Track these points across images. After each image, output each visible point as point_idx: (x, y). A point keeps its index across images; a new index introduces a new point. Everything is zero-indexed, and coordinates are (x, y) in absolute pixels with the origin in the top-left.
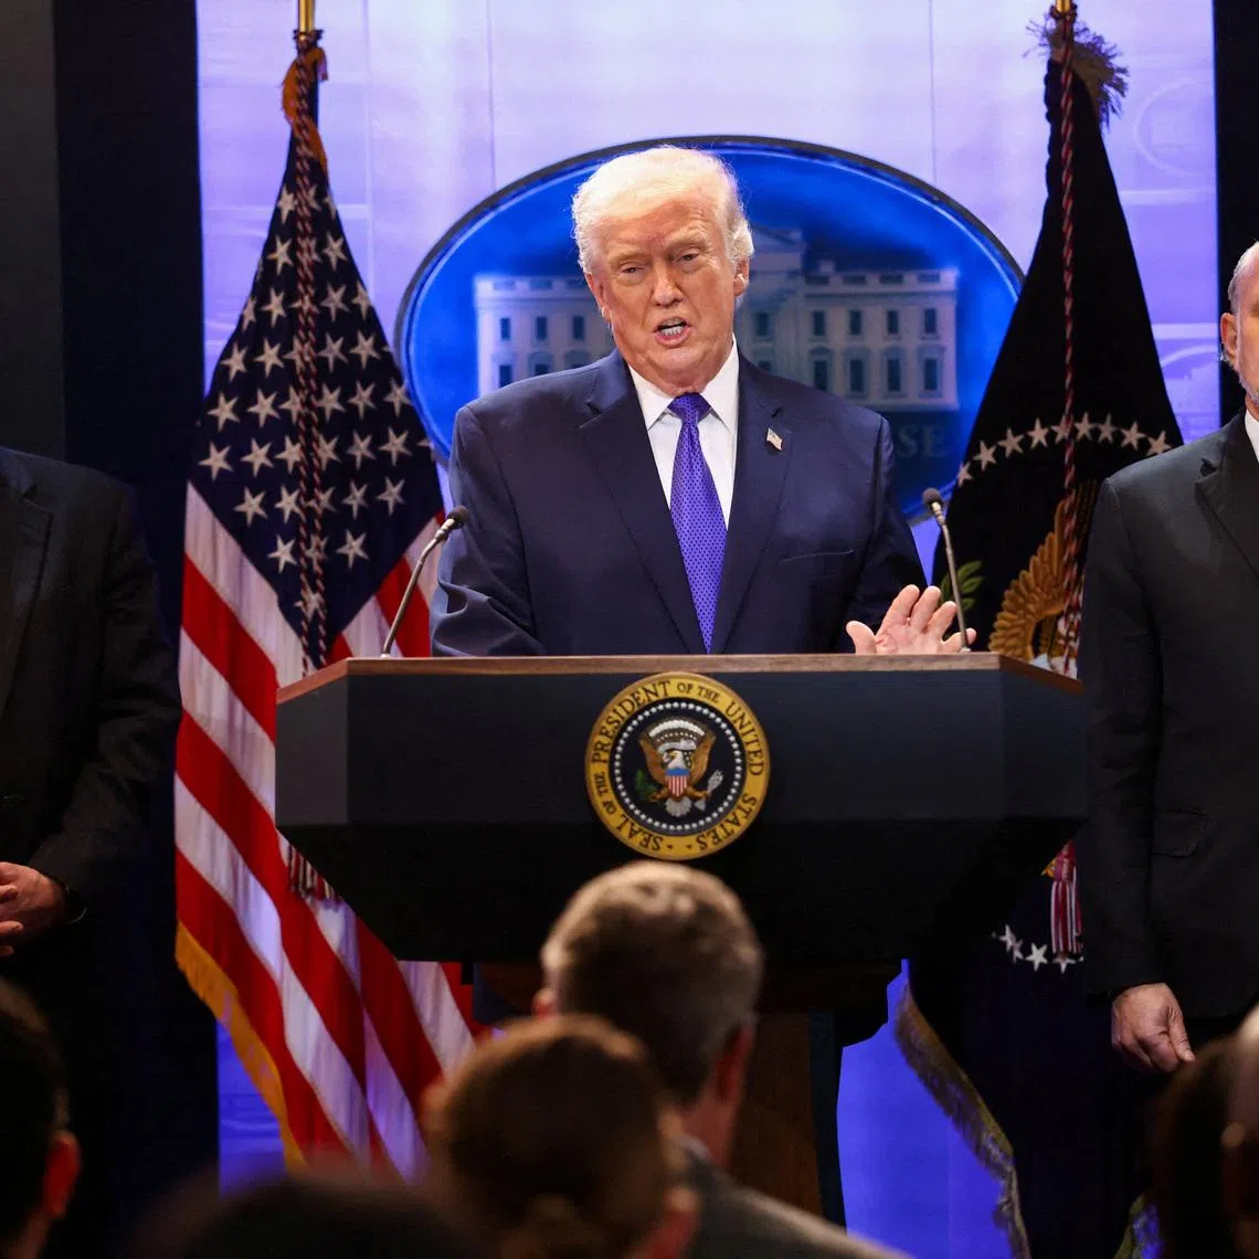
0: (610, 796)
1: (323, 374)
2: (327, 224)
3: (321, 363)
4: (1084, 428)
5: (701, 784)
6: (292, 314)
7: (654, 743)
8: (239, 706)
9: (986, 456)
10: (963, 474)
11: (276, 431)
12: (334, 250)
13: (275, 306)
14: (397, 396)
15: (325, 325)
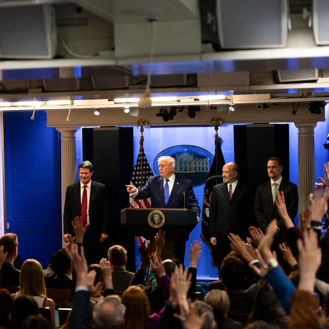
0: (150, 222)
1: (143, 170)
2: (144, 155)
3: (143, 169)
4: (219, 176)
5: (159, 221)
6: (140, 164)
7: (154, 217)
8: (135, 202)
9: (209, 179)
10: (207, 180)
11: (139, 175)
12: (144, 158)
13: (139, 163)
14: (151, 172)
15: (143, 165)
